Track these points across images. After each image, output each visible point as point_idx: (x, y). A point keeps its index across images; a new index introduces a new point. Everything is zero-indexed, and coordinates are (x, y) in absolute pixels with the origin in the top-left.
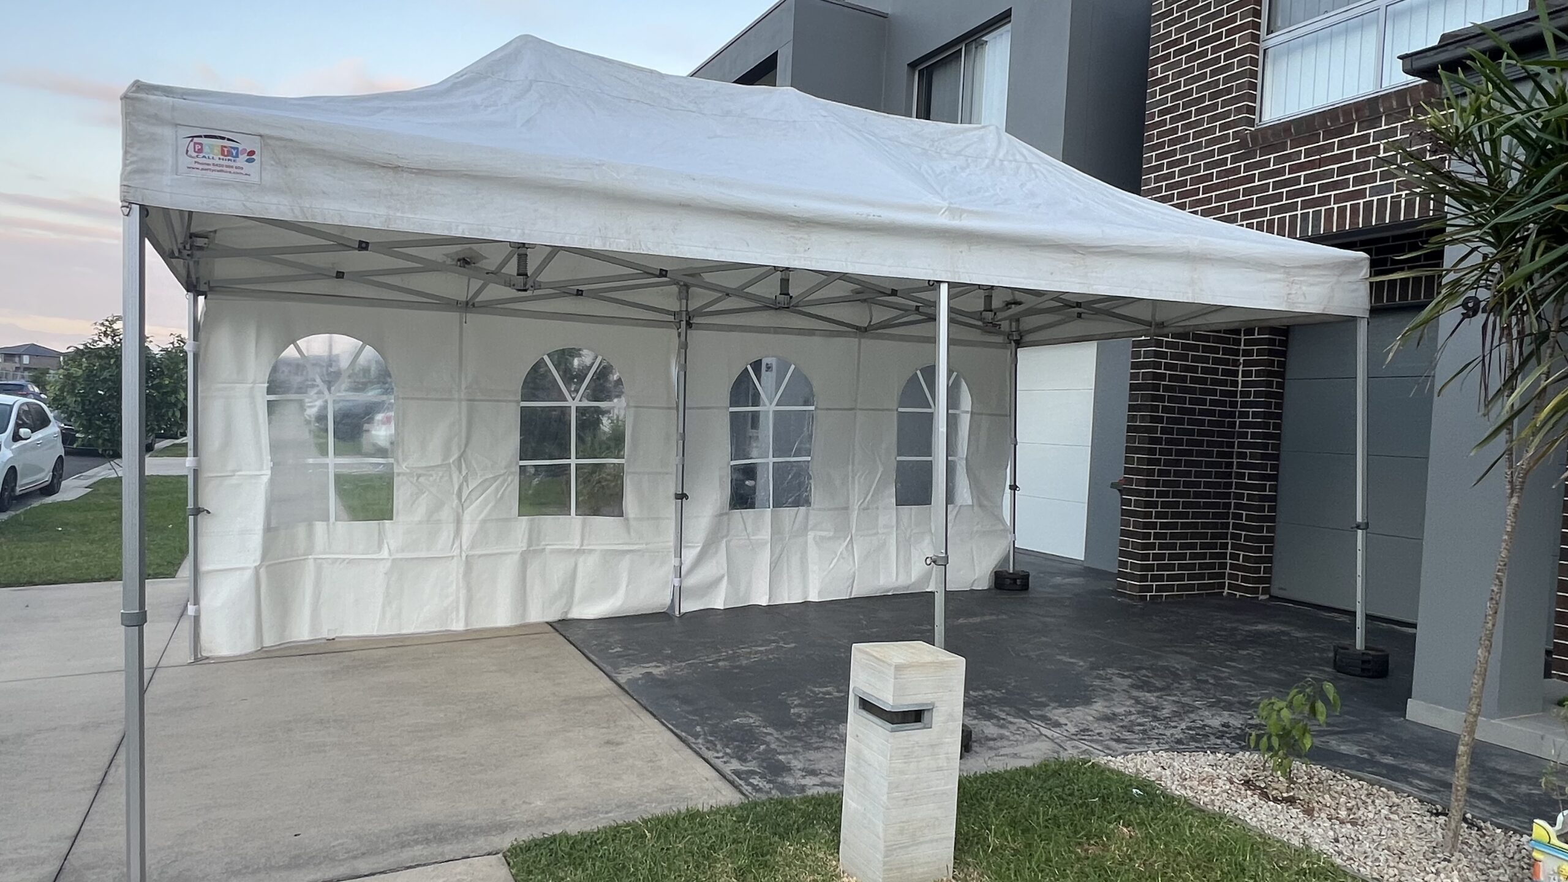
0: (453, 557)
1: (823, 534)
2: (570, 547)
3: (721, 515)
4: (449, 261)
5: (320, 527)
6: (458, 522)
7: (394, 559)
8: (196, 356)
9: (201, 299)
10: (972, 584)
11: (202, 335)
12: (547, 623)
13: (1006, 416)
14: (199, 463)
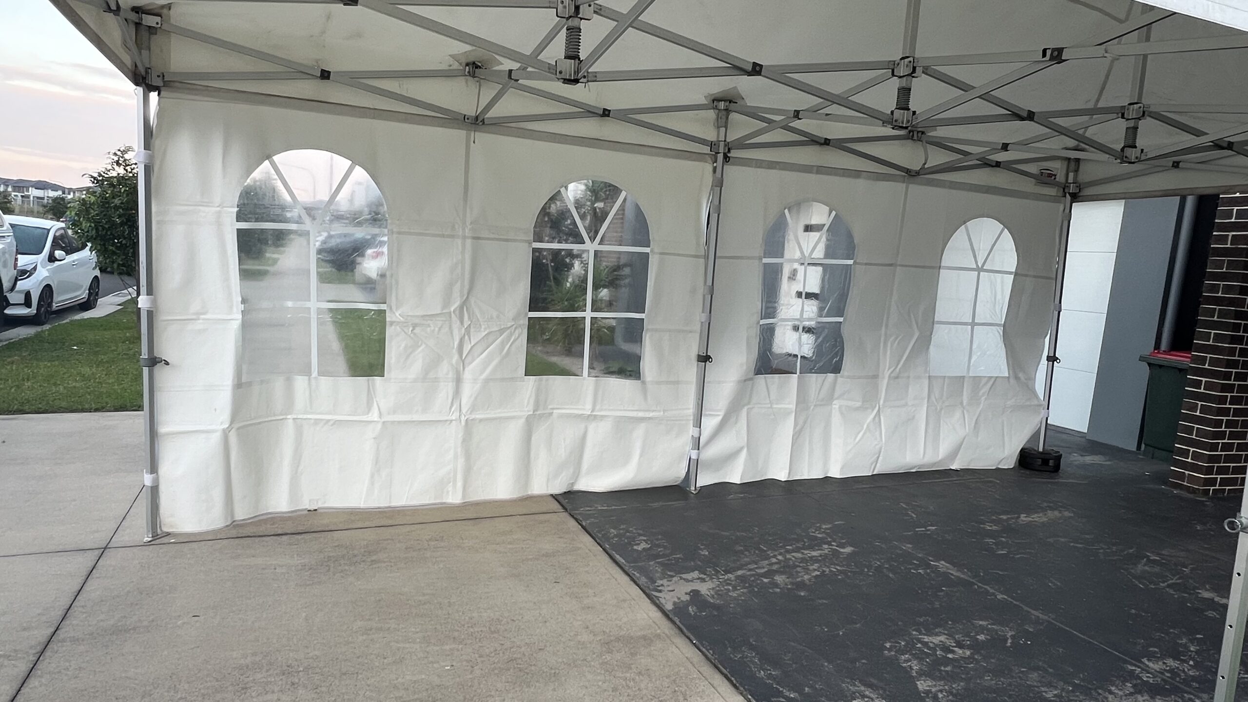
0: (451, 421)
1: (850, 403)
2: (581, 412)
3: (745, 381)
5: (300, 383)
6: (458, 381)
7: (384, 422)
8: (148, 169)
9: (154, 96)
10: (999, 464)
11: (157, 143)
12: (552, 495)
13: (1050, 278)
14: (154, 302)
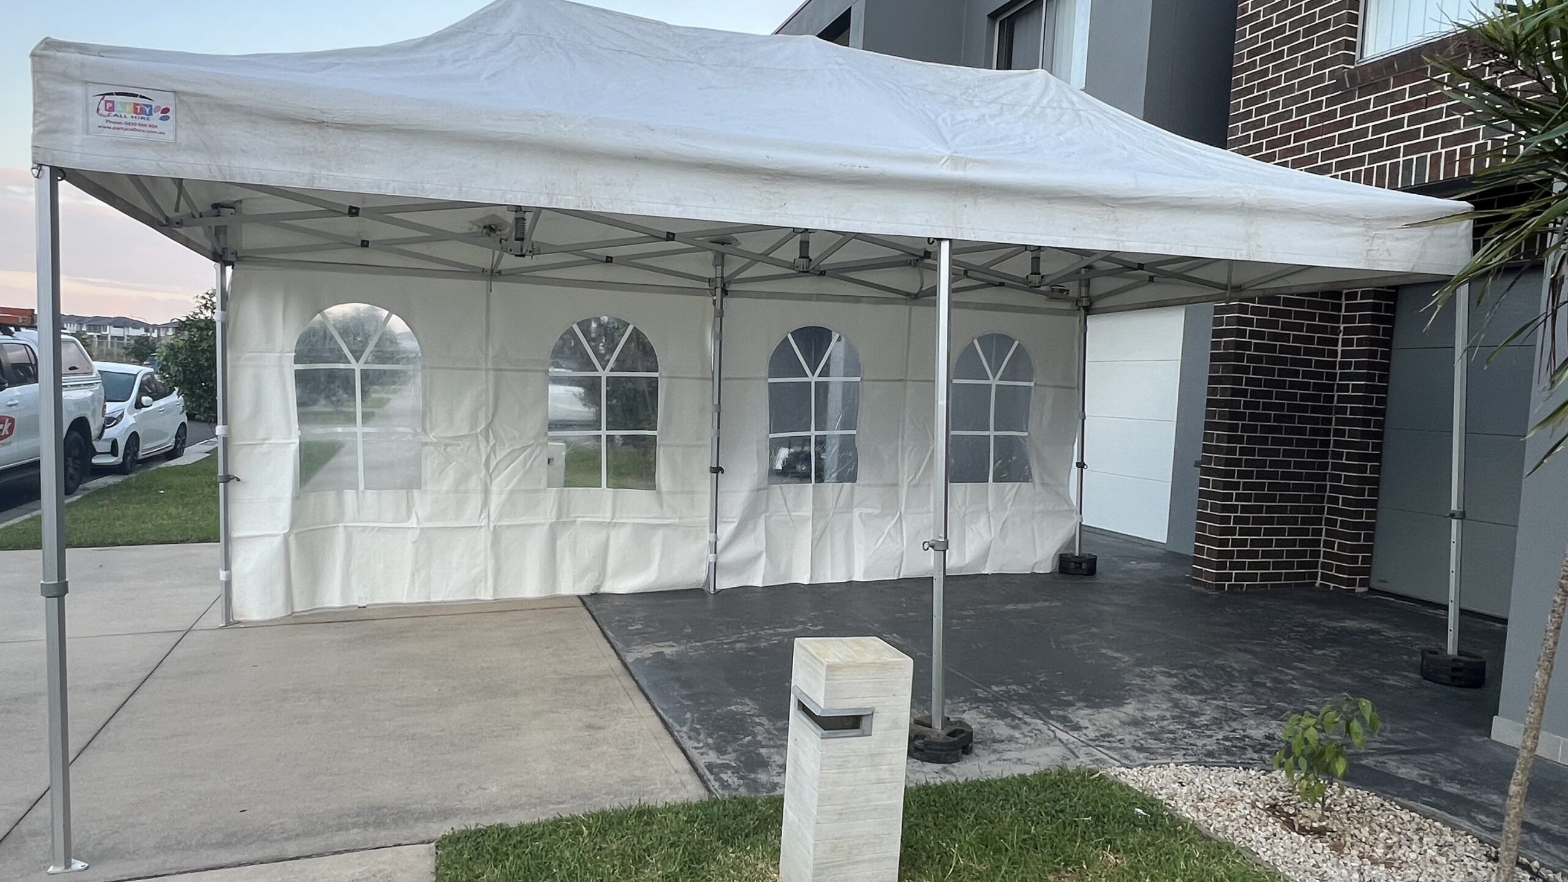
0: (481, 527)
1: (870, 511)
2: (601, 520)
3: (759, 490)
4: (475, 229)
5: (349, 495)
6: (486, 492)
7: (421, 529)
8: (224, 325)
9: (229, 269)
10: (1033, 568)
11: (231, 305)
12: (578, 596)
13: (1073, 388)
14: (229, 431)
